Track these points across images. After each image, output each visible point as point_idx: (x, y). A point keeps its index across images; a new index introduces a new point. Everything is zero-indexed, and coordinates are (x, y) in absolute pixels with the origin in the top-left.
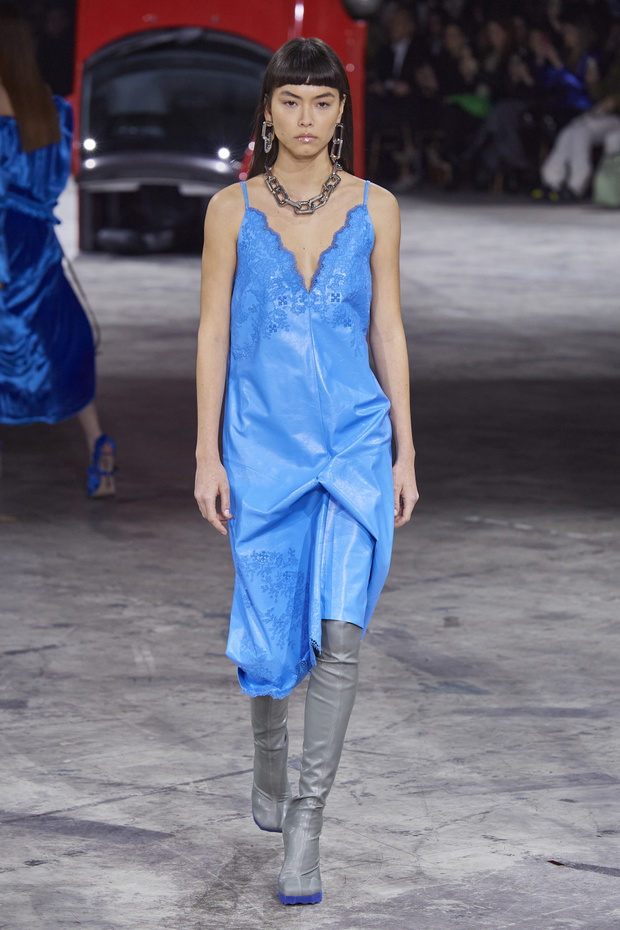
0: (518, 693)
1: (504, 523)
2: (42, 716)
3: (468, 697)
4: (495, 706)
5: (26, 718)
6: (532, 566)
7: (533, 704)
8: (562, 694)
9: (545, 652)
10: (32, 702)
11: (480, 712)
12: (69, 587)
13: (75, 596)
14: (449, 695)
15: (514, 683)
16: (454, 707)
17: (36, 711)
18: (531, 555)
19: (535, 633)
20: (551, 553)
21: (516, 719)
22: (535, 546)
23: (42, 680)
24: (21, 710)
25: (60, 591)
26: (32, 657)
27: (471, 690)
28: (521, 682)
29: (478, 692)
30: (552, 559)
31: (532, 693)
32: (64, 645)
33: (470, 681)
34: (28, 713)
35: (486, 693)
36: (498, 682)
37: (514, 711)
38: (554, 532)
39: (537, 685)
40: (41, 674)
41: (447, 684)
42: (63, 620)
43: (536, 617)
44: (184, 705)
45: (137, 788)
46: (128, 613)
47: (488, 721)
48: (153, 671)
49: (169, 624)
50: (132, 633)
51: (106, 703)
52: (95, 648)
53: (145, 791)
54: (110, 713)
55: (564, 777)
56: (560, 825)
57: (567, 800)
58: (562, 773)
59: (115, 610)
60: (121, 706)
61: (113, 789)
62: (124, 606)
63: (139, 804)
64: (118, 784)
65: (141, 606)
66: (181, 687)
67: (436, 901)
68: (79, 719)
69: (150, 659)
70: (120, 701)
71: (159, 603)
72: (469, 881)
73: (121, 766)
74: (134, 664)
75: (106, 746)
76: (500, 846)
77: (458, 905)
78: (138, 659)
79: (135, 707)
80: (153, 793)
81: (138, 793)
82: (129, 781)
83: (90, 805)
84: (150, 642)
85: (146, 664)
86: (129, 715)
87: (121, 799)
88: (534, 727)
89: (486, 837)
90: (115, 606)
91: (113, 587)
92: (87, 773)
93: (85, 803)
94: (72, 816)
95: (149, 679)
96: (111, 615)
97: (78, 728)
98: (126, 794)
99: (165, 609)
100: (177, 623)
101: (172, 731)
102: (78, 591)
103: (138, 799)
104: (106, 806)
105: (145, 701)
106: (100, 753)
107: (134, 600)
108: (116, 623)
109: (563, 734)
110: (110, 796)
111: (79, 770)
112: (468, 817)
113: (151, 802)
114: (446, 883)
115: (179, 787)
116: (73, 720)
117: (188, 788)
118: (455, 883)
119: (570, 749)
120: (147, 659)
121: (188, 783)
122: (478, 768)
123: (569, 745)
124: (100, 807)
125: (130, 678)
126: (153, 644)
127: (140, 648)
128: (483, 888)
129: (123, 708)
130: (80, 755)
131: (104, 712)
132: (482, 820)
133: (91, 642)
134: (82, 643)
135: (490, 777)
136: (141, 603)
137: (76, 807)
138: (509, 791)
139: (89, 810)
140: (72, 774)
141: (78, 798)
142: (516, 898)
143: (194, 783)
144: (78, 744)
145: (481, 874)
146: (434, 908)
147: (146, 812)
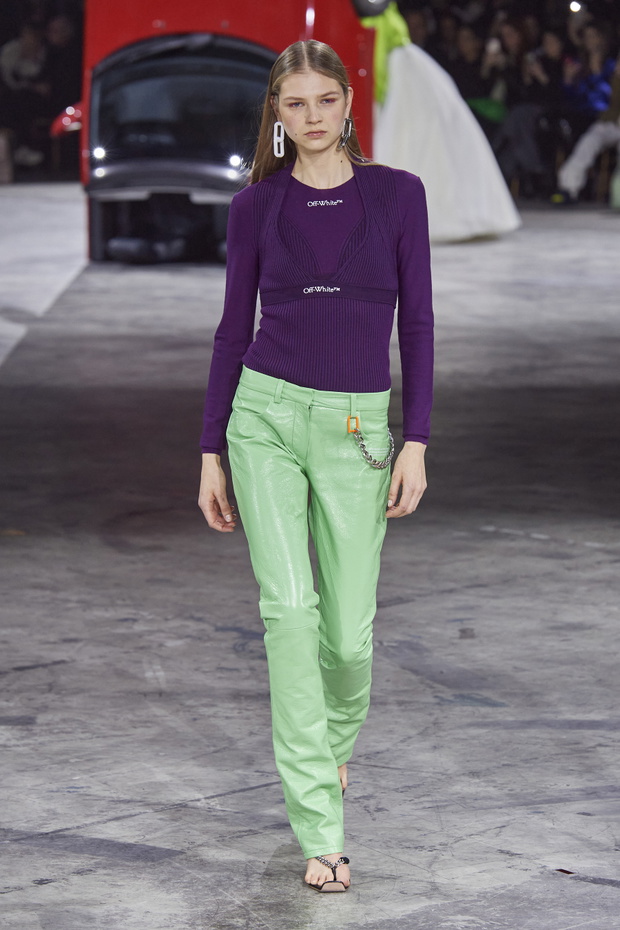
0: (534, 705)
1: (521, 533)
2: (51, 732)
3: (484, 710)
4: (511, 719)
5: (35, 734)
6: (550, 576)
7: (549, 716)
8: (579, 705)
9: (562, 663)
10: (41, 719)
11: (496, 724)
12: (79, 602)
13: (84, 610)
14: (465, 708)
15: (530, 695)
16: (469, 720)
17: (45, 728)
18: (548, 565)
19: (553, 644)
20: (567, 562)
21: (533, 732)
22: (551, 556)
23: (51, 696)
24: (30, 727)
25: (70, 605)
26: (41, 673)
27: (486, 702)
28: (537, 694)
29: (494, 705)
30: (569, 569)
31: (549, 705)
32: (74, 661)
33: (486, 693)
34: (36, 729)
35: (502, 705)
36: (514, 695)
37: (530, 724)
38: (571, 541)
39: (554, 697)
40: (50, 690)
41: (462, 697)
42: (73, 635)
43: (553, 628)
44: (195, 720)
45: (147, 804)
46: (139, 627)
47: (504, 734)
48: (164, 686)
49: (180, 638)
50: (142, 648)
51: (116, 719)
52: (105, 663)
53: (157, 807)
54: (120, 729)
55: (581, 790)
56: (578, 839)
57: (584, 814)
58: (579, 787)
59: (125, 624)
60: (132, 722)
61: (123, 806)
62: (135, 620)
63: (149, 821)
64: (128, 801)
65: (151, 620)
66: (192, 702)
67: (451, 917)
68: (89, 735)
69: (161, 674)
70: (130, 716)
71: (170, 617)
72: (484, 897)
73: (130, 784)
74: (144, 680)
75: (116, 762)
76: (516, 861)
77: (474, 921)
78: (149, 675)
79: (146, 723)
80: (163, 810)
81: (149, 811)
82: (139, 798)
83: (99, 823)
84: (160, 657)
85: (156, 678)
86: (139, 731)
87: (131, 816)
88: (551, 739)
89: (502, 852)
90: (126, 620)
91: (124, 599)
92: (96, 790)
93: (94, 821)
94: (81, 834)
95: (161, 694)
96: (121, 630)
97: (88, 744)
98: (136, 811)
99: (176, 623)
100: (188, 637)
101: (183, 746)
102: (88, 605)
103: (151, 816)
104: (116, 823)
105: (155, 716)
106: (110, 770)
107: (145, 614)
108: (126, 638)
109: (580, 746)
110: (120, 814)
111: (89, 787)
112: (484, 832)
113: (161, 819)
114: (461, 899)
115: (190, 804)
116: (83, 736)
117: (199, 804)
118: (470, 898)
119: (586, 762)
120: (158, 674)
121: (199, 800)
122: (494, 781)
123: (587, 758)
124: (111, 824)
125: (140, 693)
126: (164, 659)
127: (151, 663)
128: (499, 904)
129: (134, 724)
130: (90, 771)
131: (114, 728)
132: (497, 835)
133: (101, 657)
134: (92, 658)
135: (506, 791)
136: (151, 617)
137: (86, 825)
138: (526, 804)
139: (98, 827)
140: (81, 791)
141: (88, 815)
142: (533, 913)
143: (206, 798)
144: (87, 760)
145: (497, 890)
146: (449, 924)
147: (156, 830)
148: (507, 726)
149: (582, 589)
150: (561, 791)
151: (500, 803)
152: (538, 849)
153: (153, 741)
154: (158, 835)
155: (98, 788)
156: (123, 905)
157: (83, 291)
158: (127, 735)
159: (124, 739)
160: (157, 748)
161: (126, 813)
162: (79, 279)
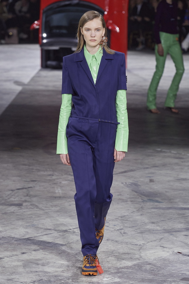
0: (171, 203)
1: (168, 151)
2: (27, 208)
3: (156, 204)
4: (164, 206)
5: (22, 209)
6: (177, 164)
7: (176, 206)
8: (185, 203)
9: (180, 190)
10: (24, 204)
11: (160, 208)
12: (36, 169)
13: (38, 172)
14: (151, 203)
15: (170, 199)
16: (152, 207)
17: (25, 207)
18: (176, 161)
19: (177, 185)
20: (182, 160)
21: (171, 211)
22: (177, 158)
23: (27, 198)
24: (21, 207)
25: (34, 170)
26: (24, 190)
27: (157, 201)
28: (172, 199)
29: (159, 202)
30: (182, 162)
31: (176, 203)
32: (34, 187)
33: (157, 199)
34: (23, 207)
35: (162, 202)
36: (166, 199)
37: (170, 208)
38: (183, 154)
39: (177, 200)
40: (27, 196)
41: (150, 200)
42: (34, 179)
43: (177, 180)
44: (70, 205)
45: (56, 230)
46: (54, 177)
47: (162, 211)
48: (61, 195)
49: (66, 180)
50: (55, 183)
51: (47, 205)
52: (44, 188)
53: (58, 231)
54: (48, 208)
55: (185, 228)
56: (184, 243)
57: (186, 235)
58: (184, 227)
59: (50, 176)
60: (51, 205)
61: (48, 231)
62: (53, 175)
63: (56, 235)
64: (50, 229)
65: (58, 175)
66: (69, 200)
67: (145, 266)
68: (38, 209)
69: (60, 191)
70: (51, 204)
71: (63, 174)
72: (155, 260)
73: (51, 224)
74: (55, 193)
75: (46, 218)
76: (165, 249)
77: (152, 267)
78: (57, 191)
79: (56, 206)
80: (60, 232)
81: (56, 232)
82: (53, 228)
83: (41, 236)
84: (60, 186)
85: (59, 193)
86: (53, 208)
87: (51, 234)
88: (176, 213)
89: (161, 246)
90: (50, 175)
91: (50, 169)
92: (40, 226)
93: (39, 235)
94: (36, 239)
95: (60, 197)
96: (49, 178)
97: (38, 212)
98: (52, 232)
99: (65, 176)
100: (69, 180)
101: (66, 213)
102: (39, 170)
103: (56, 234)
104: (46, 236)
105: (58, 204)
106: (44, 220)
107: (56, 173)
108: (50, 180)
109: (185, 215)
110: (47, 233)
111: (38, 225)
112: (156, 240)
113: (59, 235)
114: (148, 260)
115: (68, 230)
116: (37, 209)
117: (71, 230)
118: (151, 260)
119: (187, 220)
120: (59, 191)
121: (71, 229)
122: (159, 225)
123: (187, 219)
124: (44, 236)
125: (54, 197)
126: (61, 187)
127: (57, 188)
128: (160, 262)
129: (52, 206)
130: (38, 220)
131: (46, 207)
132: (160, 241)
133: (42, 186)
134: (40, 186)
135: (162, 228)
136: (58, 174)
137: (37, 236)
138: (168, 232)
139: (41, 237)
140: (36, 226)
141: (38, 233)
142: (170, 265)
143: (73, 229)
144: (38, 217)
145: (159, 258)
146: (145, 268)
147: (58, 238)
148: (163, 209)
149: (186, 168)
150: (179, 228)
151: (161, 232)
152: (172, 246)
153: (58, 211)
154: (58, 239)
155: (41, 225)
156: (48, 261)
157: (39, 77)
158: (50, 210)
159: (49, 211)
160: (59, 213)
161: (49, 233)
162: (38, 73)
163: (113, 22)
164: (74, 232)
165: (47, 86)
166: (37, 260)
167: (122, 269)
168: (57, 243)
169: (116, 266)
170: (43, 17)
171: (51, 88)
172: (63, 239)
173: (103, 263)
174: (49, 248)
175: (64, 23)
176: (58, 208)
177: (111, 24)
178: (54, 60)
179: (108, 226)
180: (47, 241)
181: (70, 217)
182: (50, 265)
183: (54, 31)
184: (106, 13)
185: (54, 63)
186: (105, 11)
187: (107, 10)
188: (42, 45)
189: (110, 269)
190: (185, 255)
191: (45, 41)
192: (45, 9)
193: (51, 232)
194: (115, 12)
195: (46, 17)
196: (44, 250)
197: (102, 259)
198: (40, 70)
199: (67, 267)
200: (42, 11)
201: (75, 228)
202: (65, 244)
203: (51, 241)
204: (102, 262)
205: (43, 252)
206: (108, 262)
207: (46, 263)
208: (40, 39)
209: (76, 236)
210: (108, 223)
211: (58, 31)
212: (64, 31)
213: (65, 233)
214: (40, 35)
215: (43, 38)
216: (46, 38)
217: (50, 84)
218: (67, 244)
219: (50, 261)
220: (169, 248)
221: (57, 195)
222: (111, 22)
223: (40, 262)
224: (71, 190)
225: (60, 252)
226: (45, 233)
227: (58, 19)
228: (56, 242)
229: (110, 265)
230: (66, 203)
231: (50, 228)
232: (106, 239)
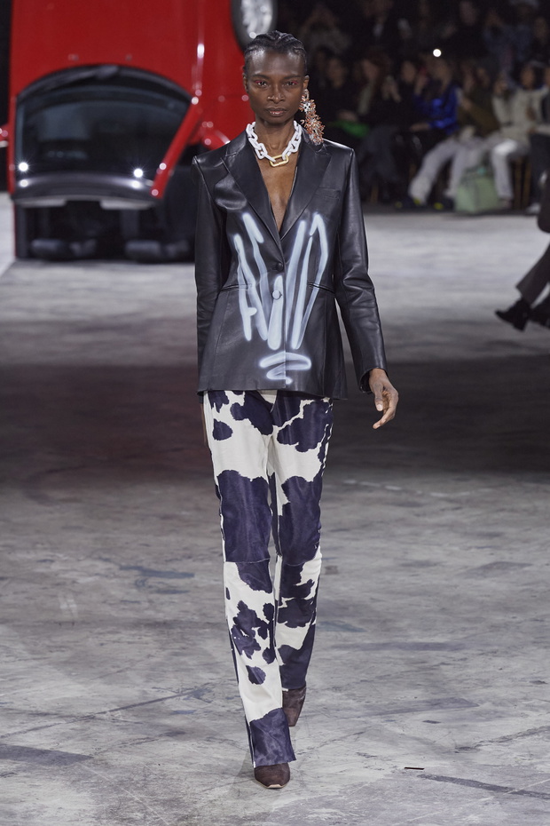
0: (388, 630)
1: (377, 485)
3: (345, 634)
4: (368, 642)
6: (401, 521)
7: (401, 640)
8: (426, 630)
9: (411, 594)
11: (356, 646)
12: (5, 546)
13: (10, 553)
14: (329, 633)
15: (385, 622)
16: (333, 643)
18: (400, 512)
19: (404, 579)
20: (416, 510)
21: (386, 653)
22: (402, 505)
27: (347, 628)
28: (390, 621)
29: (354, 630)
30: (418, 515)
31: (400, 630)
32: (1, 595)
33: (347, 621)
35: (360, 630)
36: (371, 621)
37: (384, 646)
38: (419, 492)
39: (403, 624)
41: (327, 623)
43: (404, 565)
44: (102, 644)
45: (62, 717)
46: (55, 567)
47: (362, 655)
48: (76, 617)
49: (90, 575)
50: (58, 584)
51: (36, 645)
52: (27, 598)
53: (69, 719)
54: (39, 653)
55: (427, 702)
56: (424, 743)
57: (428, 721)
58: (424, 699)
59: (44, 564)
60: (49, 647)
61: (41, 719)
62: (52, 561)
63: (63, 731)
64: (45, 714)
65: (66, 561)
66: (99, 630)
67: (316, 810)
68: (12, 658)
69: (74, 606)
70: (47, 642)
71: (82, 558)
72: (345, 793)
73: (46, 699)
74: (60, 611)
75: (35, 681)
76: (372, 762)
77: (335, 814)
78: (64, 606)
79: (60, 648)
80: (74, 721)
81: (63, 722)
82: (54, 712)
83: (20, 732)
84: (74, 592)
85: (70, 610)
86: (55, 654)
87: (47, 726)
88: (402, 659)
89: (359, 754)
90: (45, 561)
91: (42, 544)
92: (18, 705)
93: (16, 731)
94: (5, 742)
95: (73, 623)
96: (41, 569)
97: (11, 666)
98: (52, 722)
99: (87, 563)
100: (97, 574)
101: (92, 667)
102: (12, 549)
103: (64, 726)
104: (34, 733)
105: (68, 642)
106: (30, 687)
107: (61, 555)
108: (44, 576)
109: (426, 664)
110: (38, 725)
111: (12, 703)
112: (344, 737)
113: (72, 729)
114: (325, 794)
115: (98, 716)
116: (7, 659)
117: (104, 716)
118: (333, 794)
119: (432, 678)
120: (71, 606)
121: (104, 713)
122: (354, 695)
123: (432, 674)
124: (30, 734)
125: (56, 623)
126: (76, 594)
127: (65, 597)
128: (357, 798)
129: (50, 649)
130: (12, 689)
131: (33, 652)
132: (356, 740)
133: (23, 592)
134: (15, 593)
135: (363, 703)
136: (66, 558)
137: (9, 735)
138: (380, 714)
139: (20, 736)
140: (6, 706)
141: (11, 727)
142: (385, 806)
143: (110, 711)
144: (11, 680)
145: (355, 786)
146: (315, 816)
147: (69, 738)
148: (364, 648)
149: (429, 532)
150: (410, 703)
151: (358, 713)
152: (391, 752)
153: (66, 663)
154: (70, 742)
155: (20, 703)
156: (39, 803)
157: (10, 284)
158: (45, 658)
159: (42, 662)
160: (70, 669)
161: (44, 724)
162: (7, 273)
163: (216, 127)
164: (114, 720)
165: (32, 310)
166: (10, 803)
167: (251, 820)
168: (67, 754)
169: (233, 814)
170: (18, 117)
171: (43, 316)
172: (83, 740)
173: (198, 806)
174: (44, 767)
175: (79, 131)
176: (66, 655)
177: (210, 133)
178: (52, 237)
179: (209, 702)
180: (39, 748)
181: (101, 677)
182: (46, 815)
183: (51, 154)
184: (195, 101)
185: (51, 245)
186: (194, 95)
187: (199, 92)
188: (17, 194)
189: (217, 821)
190: (429, 777)
191: (24, 183)
192: (23, 94)
193: (49, 723)
194: (222, 99)
195: (27, 116)
196: (29, 774)
197: (194, 794)
198: (13, 265)
199: (94, 820)
200: (13, 100)
201: (116, 710)
202: (88, 754)
203: (48, 748)
204: (195, 803)
205: (26, 779)
206: (211, 802)
207: (34, 810)
208: (12, 179)
209: (119, 732)
210: (210, 691)
211: (60, 154)
212: (79, 155)
213: (87, 725)
214: (11, 167)
215: (19, 176)
216: (29, 175)
217: (43, 304)
218: (96, 754)
219: (46, 804)
220: (384, 759)
221: (66, 617)
222: (209, 125)
223: (18, 808)
224: (104, 602)
225: (73, 778)
226: (31, 725)
227: (61, 121)
228: (64, 750)
229: (216, 811)
230: (90, 639)
231: (44, 710)
232: (204, 738)
